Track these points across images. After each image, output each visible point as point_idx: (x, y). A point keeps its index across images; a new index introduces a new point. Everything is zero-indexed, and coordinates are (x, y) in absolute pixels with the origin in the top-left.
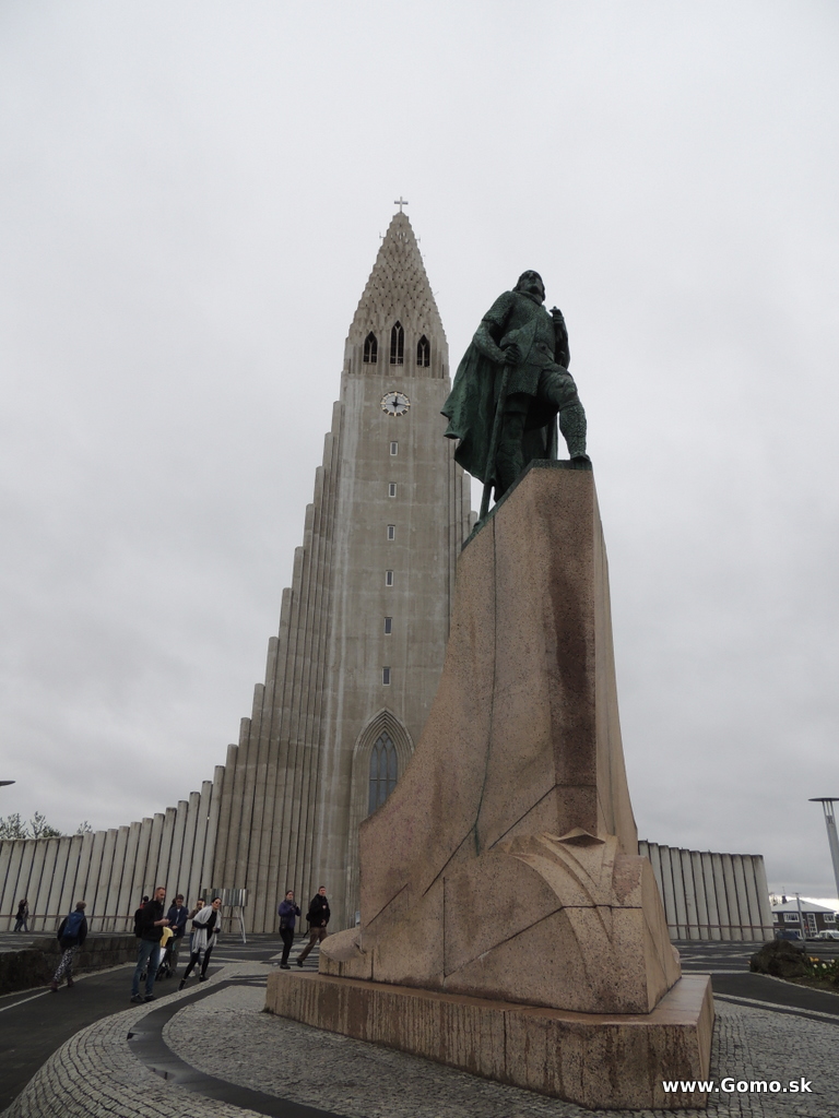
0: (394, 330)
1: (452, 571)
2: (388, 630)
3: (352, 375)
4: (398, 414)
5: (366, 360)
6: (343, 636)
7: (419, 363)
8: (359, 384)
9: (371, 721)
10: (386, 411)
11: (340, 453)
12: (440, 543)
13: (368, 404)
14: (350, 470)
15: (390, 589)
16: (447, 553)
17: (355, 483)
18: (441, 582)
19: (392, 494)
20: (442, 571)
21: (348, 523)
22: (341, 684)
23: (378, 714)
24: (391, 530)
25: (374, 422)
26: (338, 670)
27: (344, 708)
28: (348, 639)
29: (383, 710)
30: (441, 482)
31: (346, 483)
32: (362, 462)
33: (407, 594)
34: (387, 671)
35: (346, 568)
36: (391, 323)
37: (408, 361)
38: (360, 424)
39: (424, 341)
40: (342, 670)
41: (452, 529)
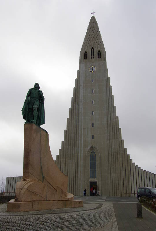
0: (92, 50)
2: (93, 126)
3: (81, 63)
4: (93, 72)
7: (98, 57)
8: (83, 65)
9: (89, 148)
11: (79, 83)
12: (105, 104)
16: (107, 106)
18: (105, 113)
19: (93, 92)
20: (106, 111)
22: (82, 140)
24: (93, 101)
25: (87, 74)
27: (83, 145)
30: (105, 88)
31: (81, 91)
32: (85, 85)
33: (97, 117)
34: (93, 136)
36: (91, 47)
37: (95, 58)
39: (99, 51)
40: (82, 136)
41: (108, 100)
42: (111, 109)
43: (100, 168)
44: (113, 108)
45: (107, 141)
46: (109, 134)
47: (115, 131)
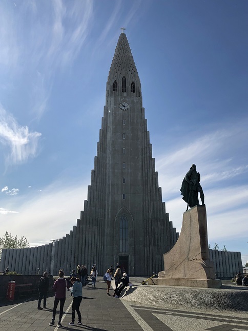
0: (123, 79)
2: (124, 182)
3: (109, 96)
4: (125, 110)
5: (114, 90)
6: (110, 184)
7: (132, 91)
8: (112, 99)
10: (121, 109)
11: (107, 124)
12: (140, 154)
13: (115, 106)
14: (110, 130)
15: (124, 169)
16: (142, 157)
17: (112, 134)
18: (140, 167)
20: (140, 163)
21: (110, 147)
22: (110, 199)
25: (117, 113)
26: (109, 195)
27: (111, 207)
29: (123, 207)
30: (140, 133)
31: (109, 135)
32: (114, 127)
34: (124, 195)
35: (110, 162)
37: (128, 90)
38: (113, 113)
39: (133, 83)
42: (148, 162)
44: (151, 161)
45: (142, 203)
46: (144, 194)
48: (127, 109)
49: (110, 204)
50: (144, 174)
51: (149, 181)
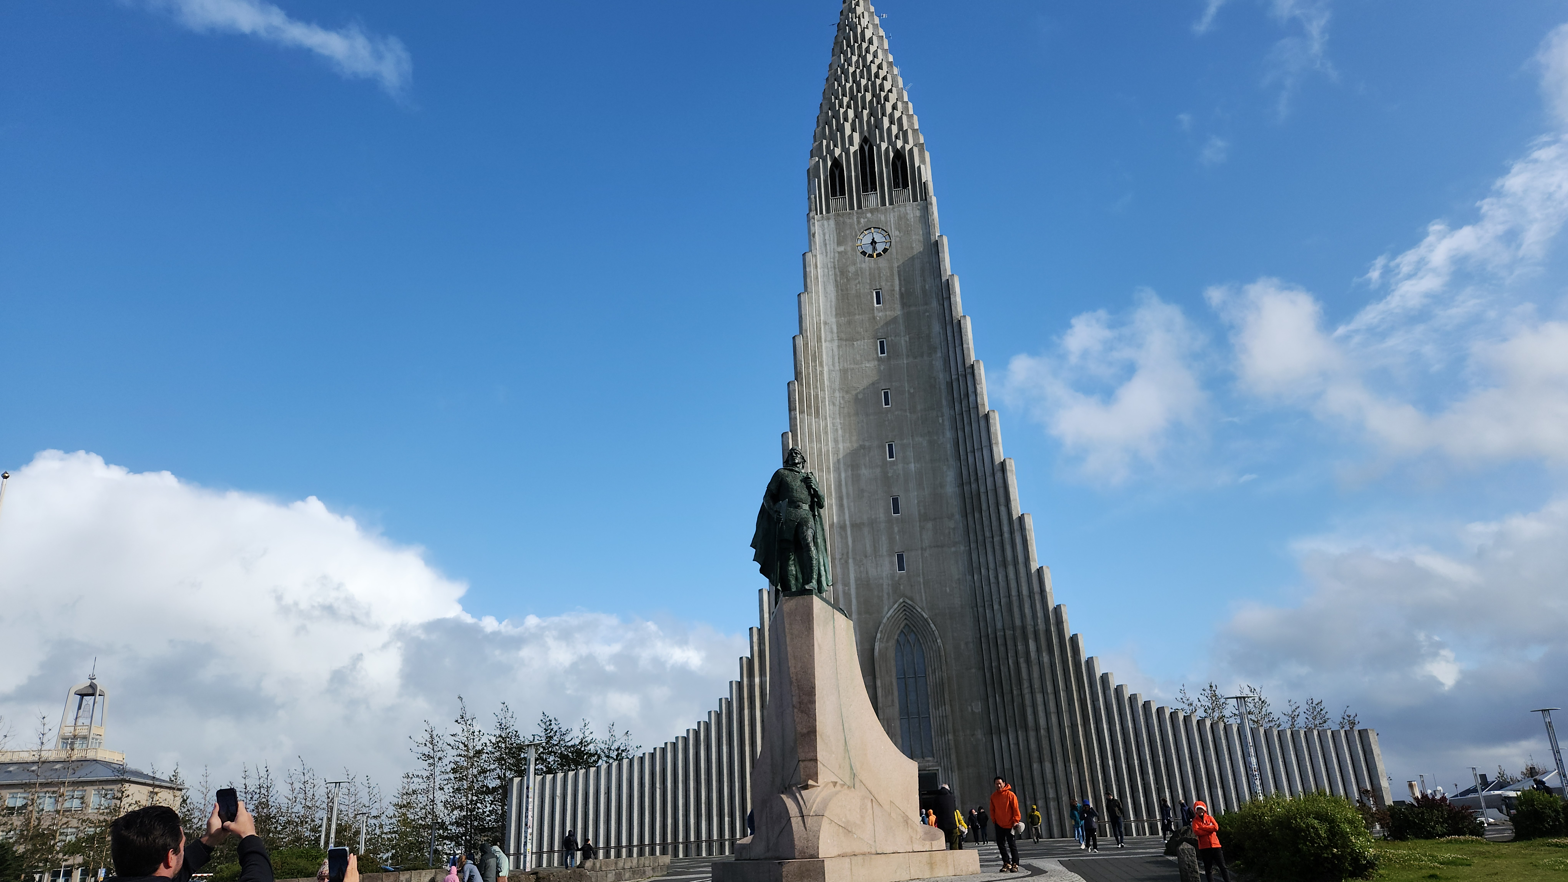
0: (862, 150)
1: (960, 433)
2: (896, 511)
4: (879, 255)
5: (834, 194)
6: (848, 523)
7: (896, 185)
8: (828, 227)
9: (888, 615)
10: (864, 253)
11: (818, 314)
12: (944, 402)
13: (842, 249)
14: (832, 332)
15: (893, 463)
16: (952, 413)
17: (839, 347)
18: (949, 447)
19: (882, 352)
20: (949, 434)
21: (837, 394)
22: (852, 576)
23: (896, 606)
24: (886, 394)
25: (852, 269)
26: (847, 562)
27: (858, 602)
28: (853, 526)
29: (901, 600)
30: (936, 328)
32: (844, 320)
33: (912, 466)
34: (900, 558)
35: (841, 446)
36: (858, 141)
37: (882, 185)
38: (835, 275)
39: (899, 157)
40: (850, 561)
41: (955, 385)
42: (974, 425)
43: (948, 707)
44: (983, 423)
45: (969, 578)
46: (973, 546)
47: (1006, 529)
48: (885, 250)
49: (853, 592)
50: (965, 472)
51: (983, 497)
